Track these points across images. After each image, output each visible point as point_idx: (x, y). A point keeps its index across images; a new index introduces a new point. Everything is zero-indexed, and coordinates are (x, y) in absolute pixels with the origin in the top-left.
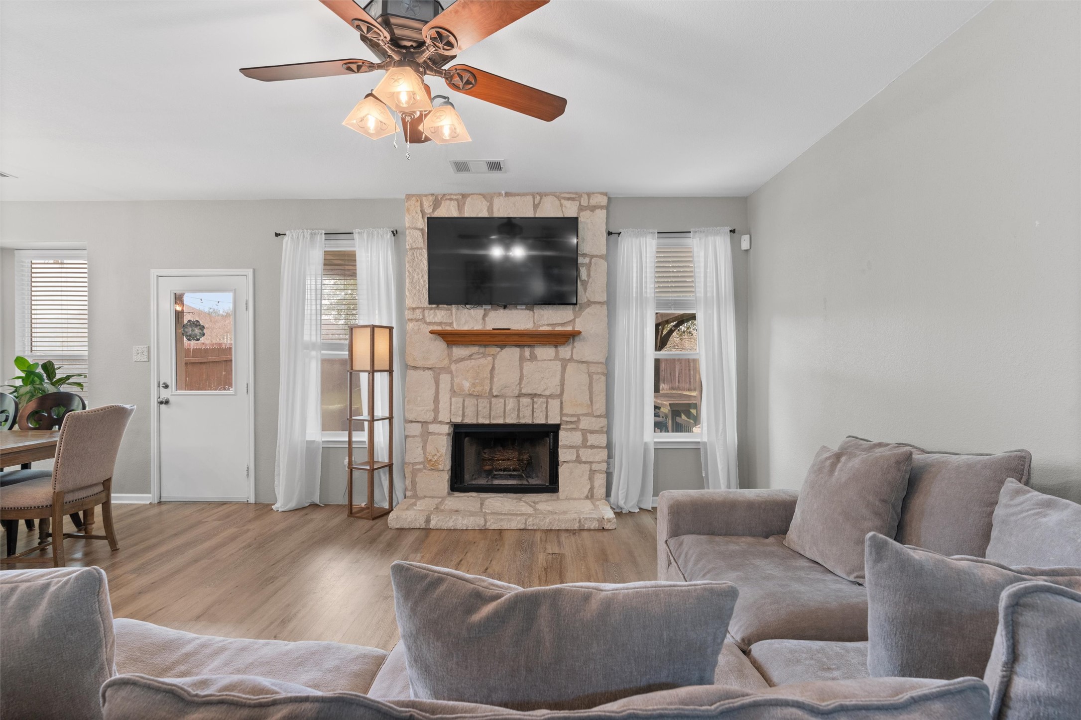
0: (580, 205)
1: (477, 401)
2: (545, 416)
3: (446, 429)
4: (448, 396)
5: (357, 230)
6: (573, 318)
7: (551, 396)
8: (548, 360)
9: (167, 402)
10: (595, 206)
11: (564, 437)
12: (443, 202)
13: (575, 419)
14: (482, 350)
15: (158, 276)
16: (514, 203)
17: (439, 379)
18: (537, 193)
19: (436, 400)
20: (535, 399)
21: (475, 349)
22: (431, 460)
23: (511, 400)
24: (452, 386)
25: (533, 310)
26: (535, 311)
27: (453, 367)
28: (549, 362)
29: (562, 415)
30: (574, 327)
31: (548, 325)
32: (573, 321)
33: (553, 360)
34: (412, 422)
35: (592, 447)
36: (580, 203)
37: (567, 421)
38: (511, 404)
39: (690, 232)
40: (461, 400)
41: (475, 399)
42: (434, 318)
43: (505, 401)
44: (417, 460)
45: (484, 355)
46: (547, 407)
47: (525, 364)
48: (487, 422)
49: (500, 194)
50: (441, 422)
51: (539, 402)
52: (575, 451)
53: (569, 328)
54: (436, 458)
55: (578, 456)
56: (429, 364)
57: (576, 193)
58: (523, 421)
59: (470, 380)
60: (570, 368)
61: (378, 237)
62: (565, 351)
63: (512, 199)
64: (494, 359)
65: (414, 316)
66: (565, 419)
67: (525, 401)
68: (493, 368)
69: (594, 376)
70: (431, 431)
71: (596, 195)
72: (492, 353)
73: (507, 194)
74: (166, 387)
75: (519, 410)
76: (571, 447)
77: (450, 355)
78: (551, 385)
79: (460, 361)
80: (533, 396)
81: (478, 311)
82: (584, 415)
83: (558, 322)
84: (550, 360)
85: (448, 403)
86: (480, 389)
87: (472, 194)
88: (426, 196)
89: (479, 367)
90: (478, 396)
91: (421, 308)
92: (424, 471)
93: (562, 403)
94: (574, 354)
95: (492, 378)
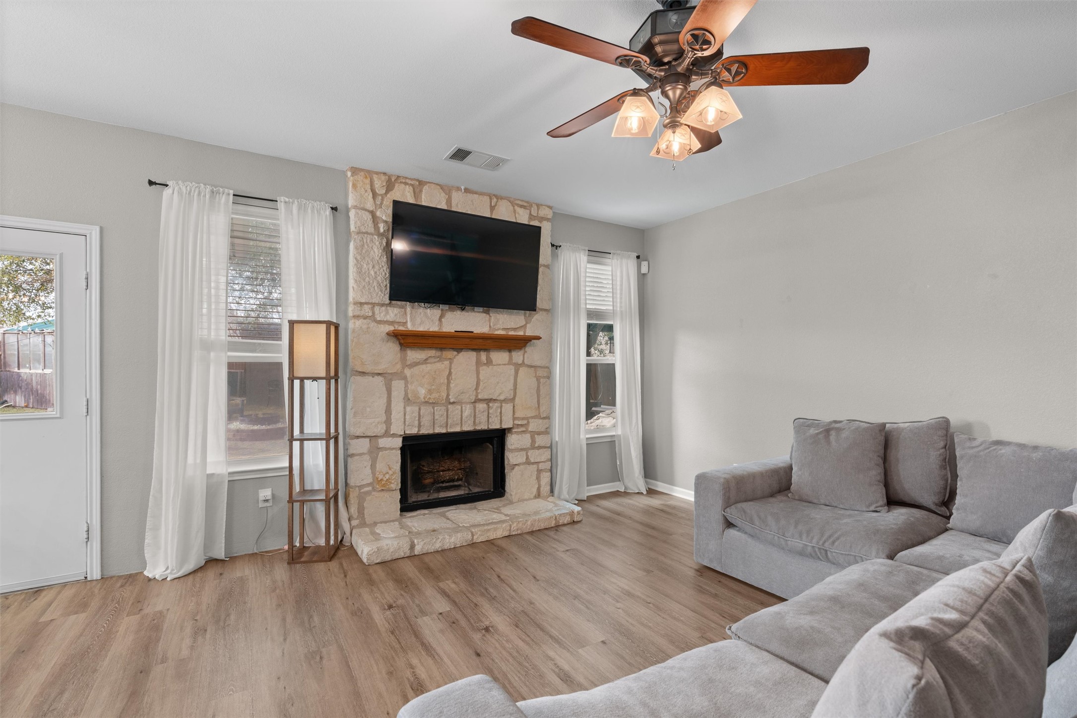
0: (530, 214)
1: (434, 409)
2: (499, 421)
3: (399, 442)
4: (402, 405)
5: (283, 199)
6: (525, 323)
7: (505, 401)
8: (503, 364)
10: (542, 218)
11: (512, 441)
12: (397, 185)
13: (525, 422)
14: (438, 353)
16: (472, 201)
17: (391, 386)
18: (494, 195)
19: (388, 411)
20: (491, 405)
21: (432, 353)
22: (382, 480)
23: (468, 406)
24: (406, 394)
25: (489, 314)
26: (491, 315)
27: (407, 372)
28: (504, 366)
29: (514, 419)
30: (525, 333)
31: (504, 329)
32: (524, 327)
33: (507, 364)
34: (358, 437)
35: (540, 448)
36: (530, 212)
37: (518, 425)
38: (468, 410)
39: (610, 253)
40: (417, 408)
41: (431, 408)
42: (385, 316)
43: (462, 408)
44: (365, 482)
45: (441, 359)
46: (501, 413)
47: (481, 368)
48: (444, 431)
49: (458, 189)
50: (394, 435)
51: (495, 407)
52: (524, 453)
53: (521, 333)
54: (387, 476)
55: (527, 458)
56: (380, 368)
57: (527, 202)
58: (479, 428)
59: (426, 386)
60: (522, 371)
61: (312, 211)
62: (518, 356)
63: (470, 196)
64: (451, 363)
65: (362, 313)
66: (517, 422)
67: (481, 406)
68: (450, 373)
69: (542, 380)
70: (381, 446)
71: (544, 207)
72: (449, 357)
73: (467, 190)
75: (475, 416)
76: (522, 450)
77: (403, 360)
78: (505, 390)
79: (415, 366)
80: (488, 401)
81: (435, 311)
82: (532, 417)
83: (512, 327)
84: (505, 365)
85: (402, 413)
86: (437, 396)
87: (429, 183)
88: (377, 173)
89: (435, 372)
90: (434, 403)
91: (371, 303)
92: (373, 493)
93: (514, 407)
94: (525, 359)
95: (449, 383)
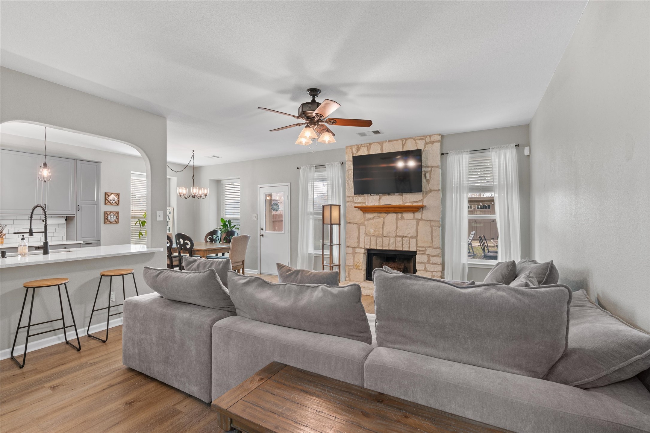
0: (426, 141)
1: (377, 238)
2: (408, 247)
3: (363, 251)
4: (364, 236)
5: (327, 164)
6: (422, 198)
7: (411, 237)
8: (410, 219)
9: (263, 236)
10: (434, 141)
11: (418, 258)
12: (361, 148)
13: (424, 249)
14: (379, 215)
15: (260, 187)
16: (393, 145)
17: (360, 228)
18: (404, 139)
19: (359, 238)
20: (404, 239)
21: (375, 214)
22: (356, 265)
23: (392, 238)
24: (365, 232)
25: (402, 195)
26: (403, 196)
27: (366, 223)
28: (410, 220)
29: (417, 246)
30: (423, 203)
31: (410, 202)
32: (422, 200)
33: (412, 219)
34: (348, 247)
35: (433, 264)
36: (426, 140)
37: (420, 250)
38: (392, 240)
39: (490, 149)
40: (369, 238)
41: (375, 238)
42: (357, 200)
43: (389, 239)
44: (350, 264)
45: (380, 217)
46: (409, 242)
47: (398, 221)
48: (381, 248)
49: (386, 141)
50: (360, 248)
51: (406, 240)
52: (424, 265)
53: (420, 204)
54: (358, 264)
55: (425, 268)
56: (355, 221)
57: (424, 136)
58: (398, 249)
59: (373, 228)
60: (421, 223)
61: (335, 166)
62: (418, 215)
63: (392, 143)
64: (384, 219)
65: (349, 200)
66: (418, 248)
67: (399, 239)
68: (384, 223)
69: (434, 228)
70: (356, 251)
71: (434, 135)
72: (383, 216)
73: (389, 141)
74: (262, 230)
75: (396, 243)
76: (422, 263)
77: (364, 217)
78: (411, 232)
79: (369, 220)
80: (402, 237)
81: (377, 197)
82: (428, 247)
83: (415, 201)
84: (411, 219)
85: (364, 239)
86: (378, 233)
87: (374, 143)
88: (354, 146)
89: (377, 223)
90: (377, 236)
91: (352, 196)
92: (354, 269)
93: (417, 241)
94: (423, 216)
95: (383, 228)
